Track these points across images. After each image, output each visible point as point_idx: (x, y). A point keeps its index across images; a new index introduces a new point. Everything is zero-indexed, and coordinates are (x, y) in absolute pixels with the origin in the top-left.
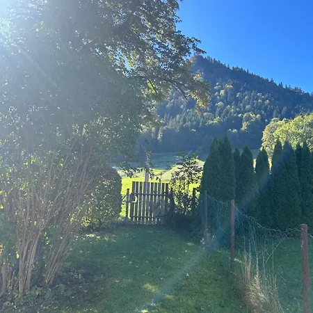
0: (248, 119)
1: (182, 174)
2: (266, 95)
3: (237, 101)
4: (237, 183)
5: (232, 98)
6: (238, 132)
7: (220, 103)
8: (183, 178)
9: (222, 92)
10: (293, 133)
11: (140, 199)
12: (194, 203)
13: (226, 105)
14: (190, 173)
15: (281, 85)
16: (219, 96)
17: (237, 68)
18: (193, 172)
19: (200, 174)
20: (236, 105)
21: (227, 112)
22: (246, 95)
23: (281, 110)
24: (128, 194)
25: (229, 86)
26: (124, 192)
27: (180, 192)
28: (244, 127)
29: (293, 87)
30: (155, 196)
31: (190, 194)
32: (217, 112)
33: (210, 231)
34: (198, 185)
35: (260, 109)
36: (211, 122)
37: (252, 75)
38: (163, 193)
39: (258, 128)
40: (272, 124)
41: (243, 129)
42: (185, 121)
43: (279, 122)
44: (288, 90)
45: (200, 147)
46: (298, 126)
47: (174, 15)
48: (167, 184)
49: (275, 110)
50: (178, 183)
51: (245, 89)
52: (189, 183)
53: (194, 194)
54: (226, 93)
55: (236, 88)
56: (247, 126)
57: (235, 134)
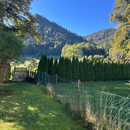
0: (57, 44)
1: (32, 65)
2: (64, 35)
3: (53, 36)
4: (48, 68)
5: (51, 34)
6: (53, 48)
7: (46, 36)
8: (32, 66)
9: (47, 31)
10: (72, 51)
11: (17, 73)
12: (35, 74)
13: (48, 37)
14: (34, 65)
15: (69, 31)
16: (46, 33)
17: (53, 22)
18: (35, 64)
19: (38, 65)
20: (52, 37)
21: (49, 40)
22: (56, 34)
23: (69, 41)
24: (13, 71)
25: (50, 29)
26: (11, 71)
27: (31, 71)
28: (55, 47)
29: (74, 33)
30: (22, 72)
31: (34, 71)
32: (44, 40)
33: (40, 81)
34: (37, 68)
35: (61, 40)
36: (42, 44)
37: (59, 26)
38: (25, 71)
39: (60, 47)
40: (65, 46)
41: (54, 47)
42: (31, 42)
43: (68, 46)
44: (72, 34)
45: (37, 54)
46: (74, 48)
47: (29, 6)
48: (27, 68)
49: (67, 41)
50: (30, 68)
51: (56, 31)
52: (34, 68)
53: (35, 71)
54: (48, 32)
55: (53, 31)
56: (57, 46)
57: (51, 49)
